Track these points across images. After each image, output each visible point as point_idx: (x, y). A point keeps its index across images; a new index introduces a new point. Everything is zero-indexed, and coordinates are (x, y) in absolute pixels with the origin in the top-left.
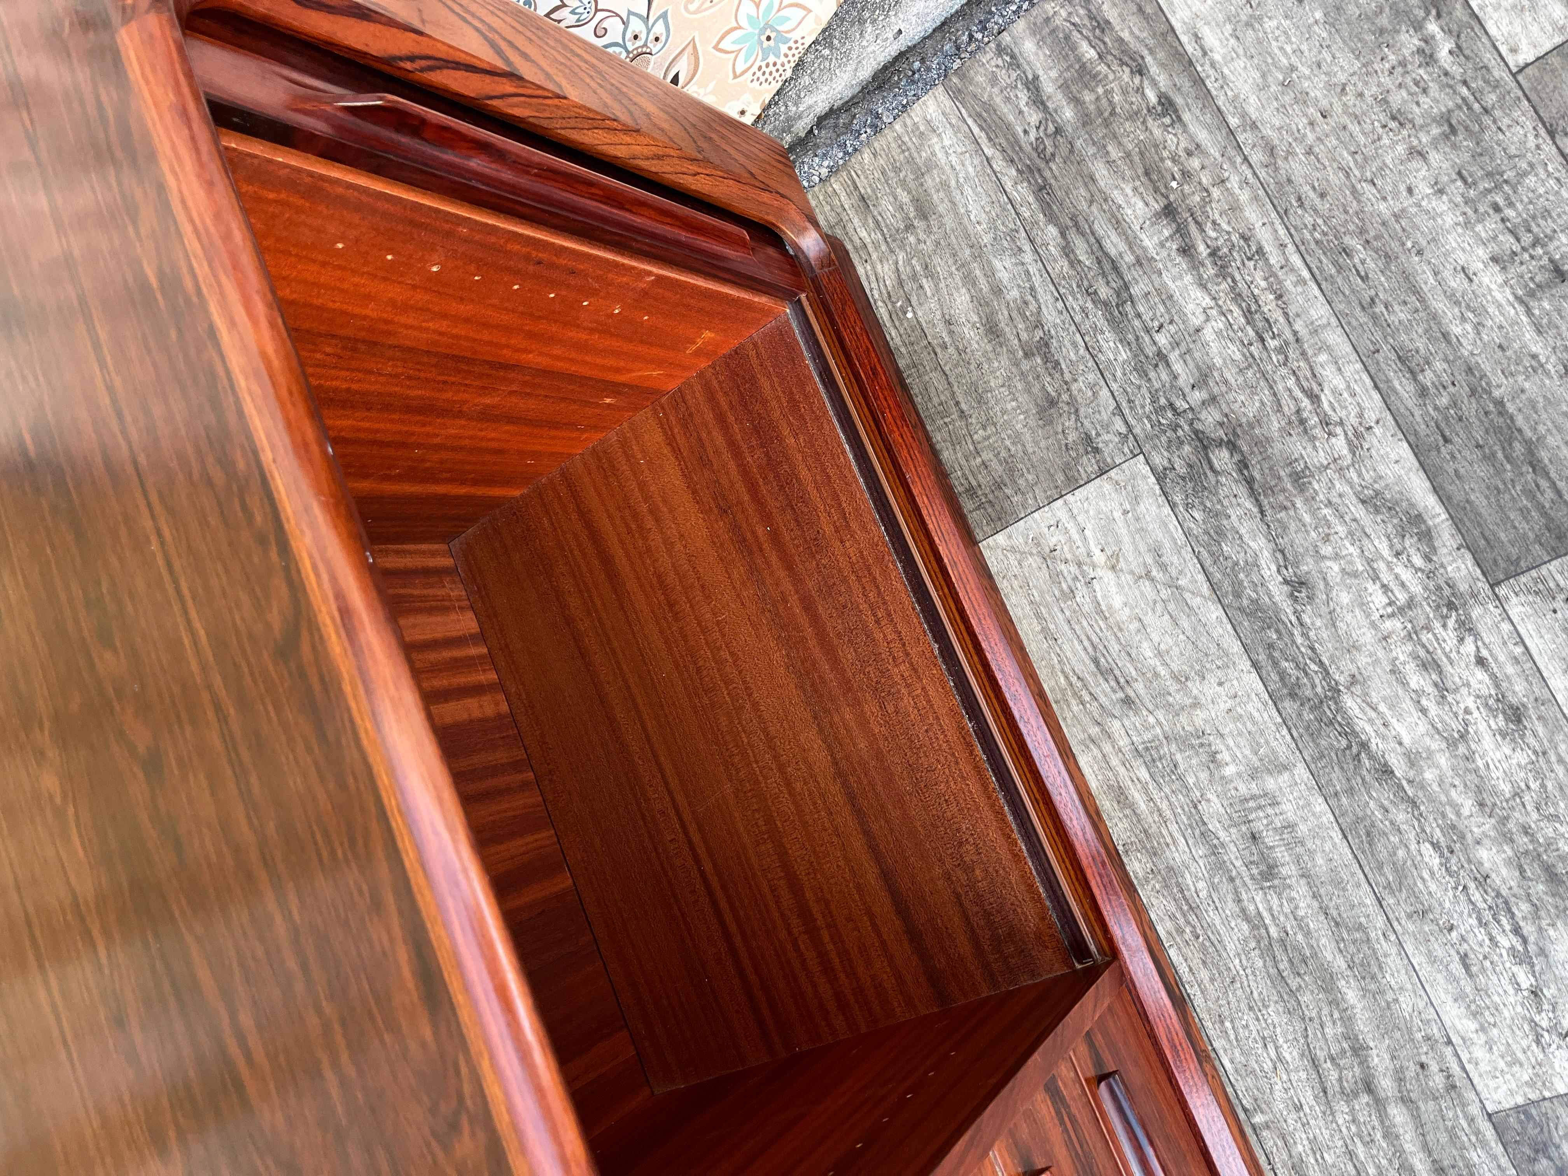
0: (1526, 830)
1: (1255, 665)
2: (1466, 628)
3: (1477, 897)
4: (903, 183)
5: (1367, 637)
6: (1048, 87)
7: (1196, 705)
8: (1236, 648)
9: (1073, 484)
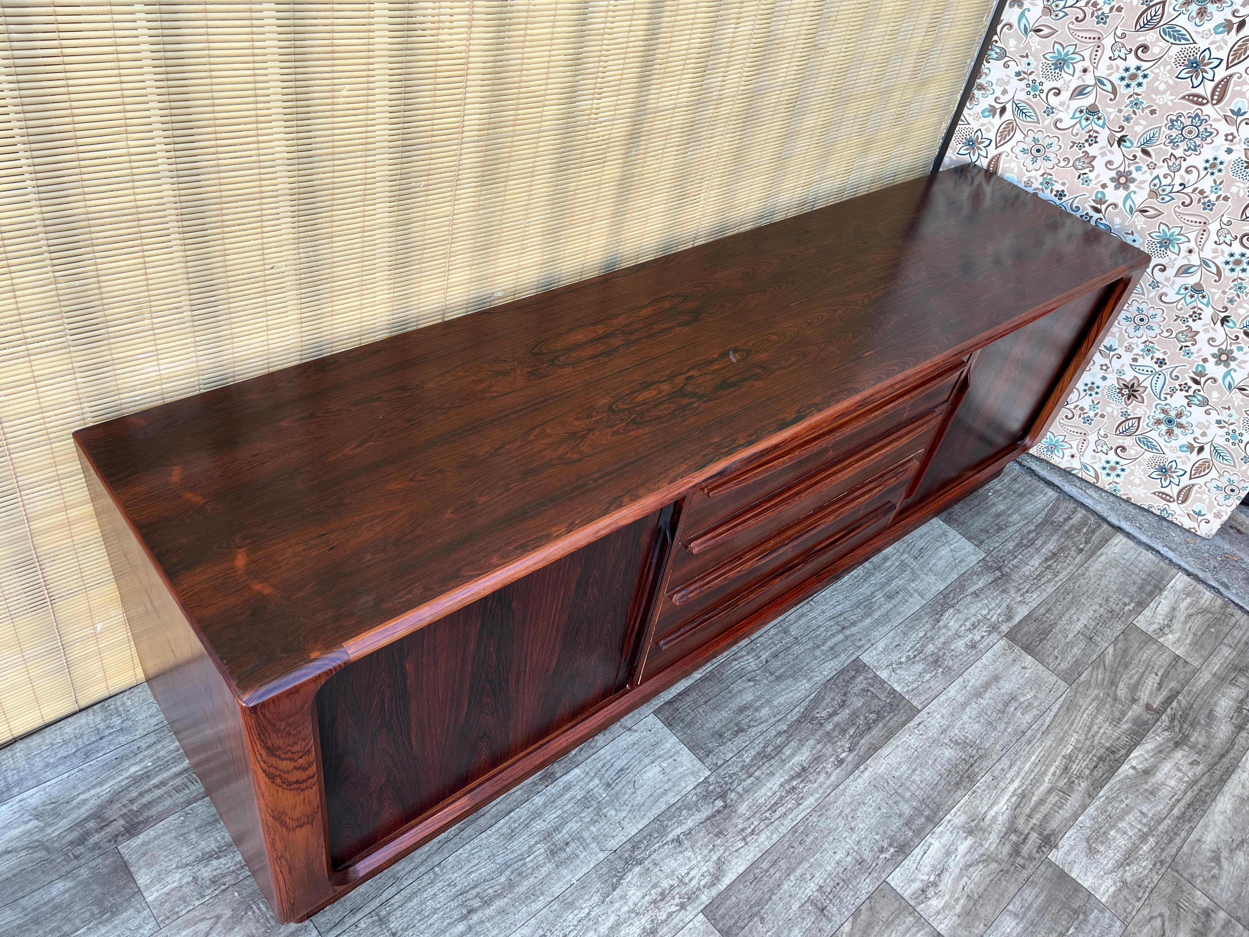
0: (944, 654)
1: (947, 587)
2: (990, 633)
3: (918, 645)
4: (1025, 489)
5: (973, 611)
6: (1071, 522)
7: (926, 575)
8: (949, 582)
9: (969, 539)
